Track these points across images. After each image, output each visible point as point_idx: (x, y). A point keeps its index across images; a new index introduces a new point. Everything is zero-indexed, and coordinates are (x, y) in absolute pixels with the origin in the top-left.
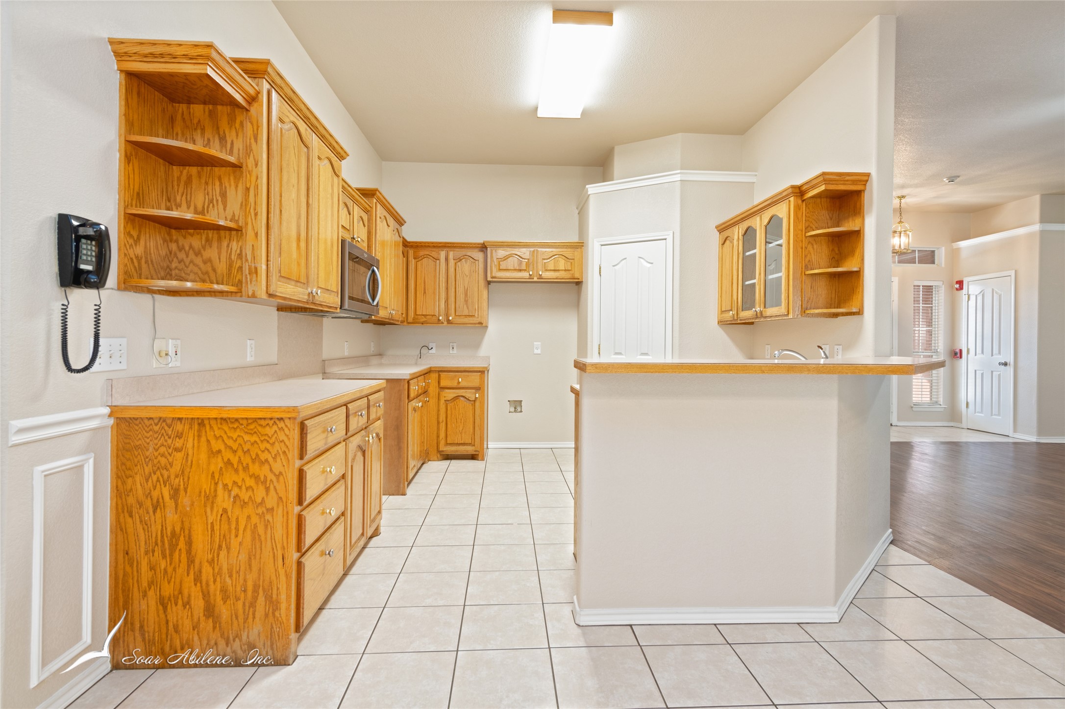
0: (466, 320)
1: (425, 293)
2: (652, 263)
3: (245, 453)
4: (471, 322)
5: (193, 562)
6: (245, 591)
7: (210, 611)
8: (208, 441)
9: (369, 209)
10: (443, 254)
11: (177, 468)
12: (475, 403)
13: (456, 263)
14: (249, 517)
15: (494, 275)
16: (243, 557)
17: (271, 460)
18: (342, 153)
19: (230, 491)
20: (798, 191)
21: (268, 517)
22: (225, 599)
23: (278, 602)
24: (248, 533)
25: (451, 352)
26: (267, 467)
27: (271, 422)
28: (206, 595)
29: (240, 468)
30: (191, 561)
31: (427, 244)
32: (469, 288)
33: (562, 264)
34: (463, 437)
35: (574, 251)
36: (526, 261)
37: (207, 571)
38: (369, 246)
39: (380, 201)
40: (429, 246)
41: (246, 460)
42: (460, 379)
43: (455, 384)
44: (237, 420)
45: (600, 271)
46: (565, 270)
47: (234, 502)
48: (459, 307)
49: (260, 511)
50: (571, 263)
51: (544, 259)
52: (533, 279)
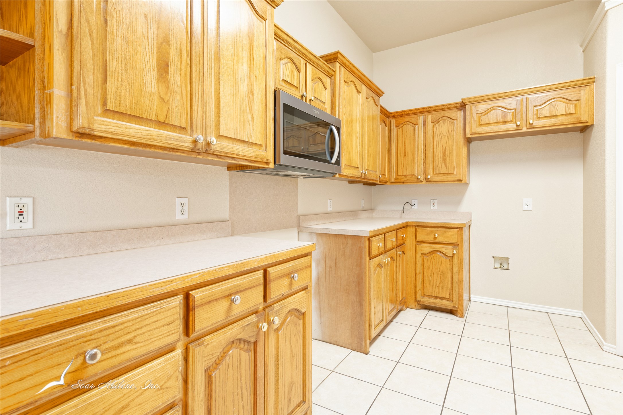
0: (445, 178)
1: (405, 155)
4: (450, 179)
9: (333, 73)
10: (421, 119)
12: (452, 259)
13: (434, 126)
15: (473, 131)
25: (432, 207)
31: (407, 113)
32: (447, 148)
33: (561, 108)
34: (440, 291)
35: (580, 91)
36: (513, 111)
38: (333, 109)
39: (342, 64)
40: (409, 114)
42: (436, 235)
43: (431, 239)
46: (566, 115)
48: (437, 166)
50: (576, 105)
51: (537, 106)
52: (522, 129)
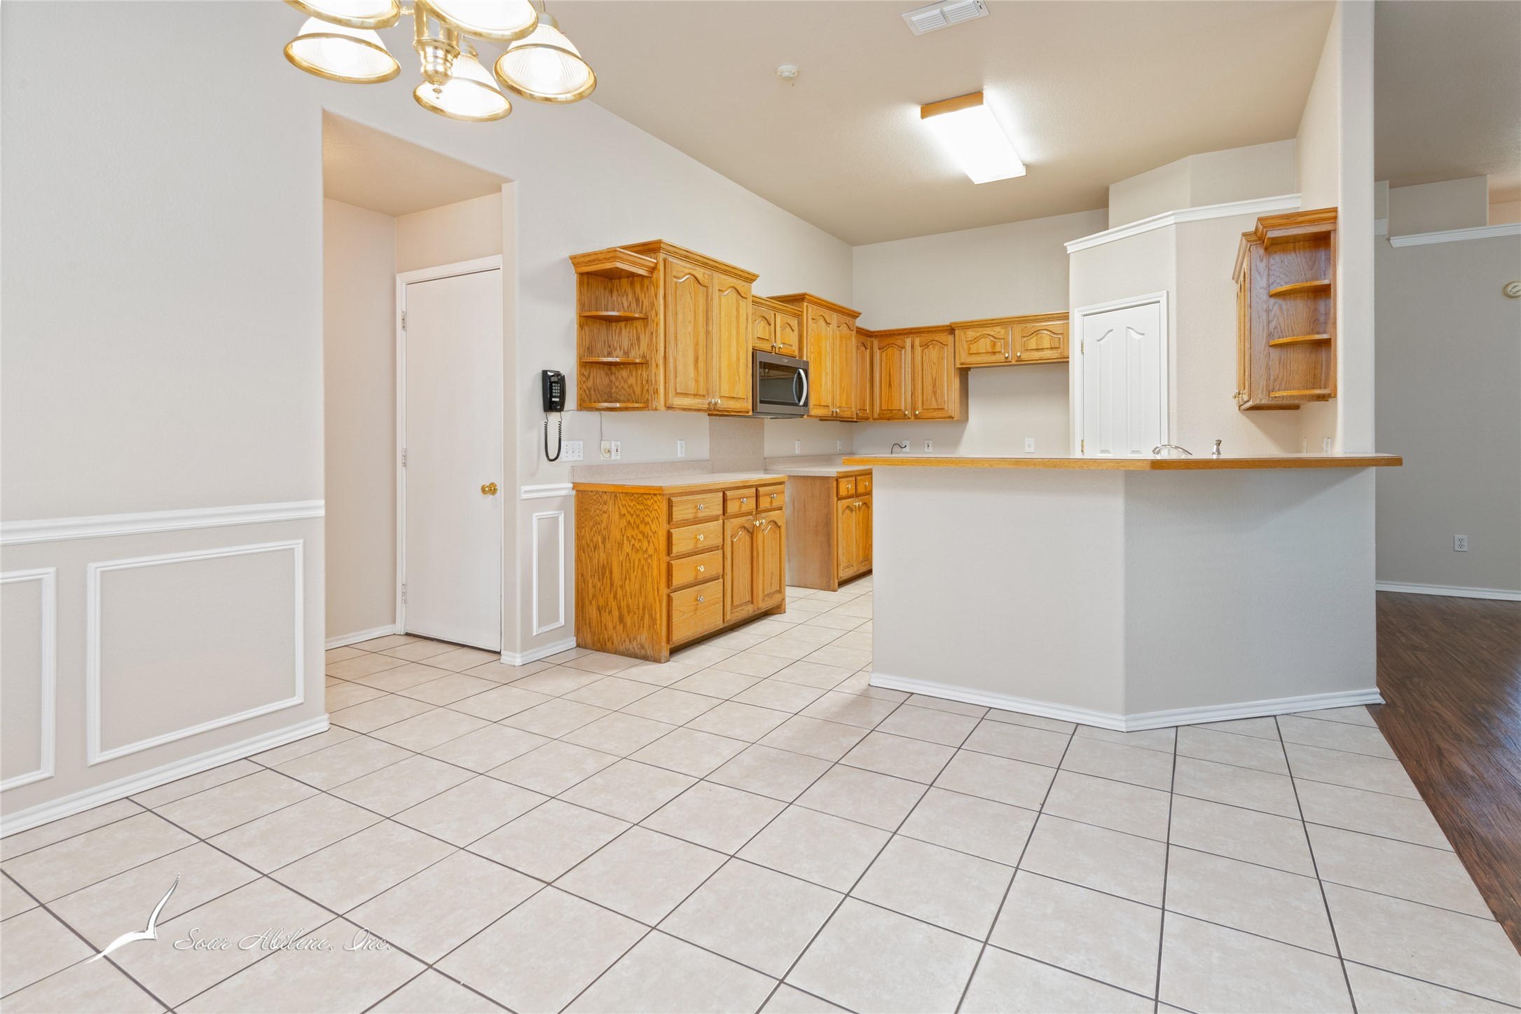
0: (935, 414)
1: (890, 385)
2: (1143, 334)
3: (637, 516)
4: (941, 415)
5: (613, 585)
6: (638, 609)
7: (621, 619)
8: (619, 507)
9: (800, 313)
10: (908, 341)
11: (604, 525)
13: (922, 351)
14: (640, 560)
15: (962, 361)
16: (637, 586)
17: (650, 522)
18: (750, 277)
19: (630, 541)
20: (1254, 238)
21: (649, 561)
22: (629, 612)
23: (656, 619)
24: (640, 570)
25: (926, 450)
26: (648, 527)
27: (650, 497)
28: (619, 608)
29: (635, 526)
30: (612, 585)
31: (891, 333)
32: (937, 378)
33: (1046, 342)
36: (1002, 341)
37: (620, 593)
38: (801, 349)
39: (811, 302)
40: (894, 334)
41: (638, 522)
44: (633, 494)
45: (1082, 348)
46: (1052, 349)
47: (632, 549)
48: (927, 400)
49: (645, 556)
51: (1024, 337)
52: (1010, 362)
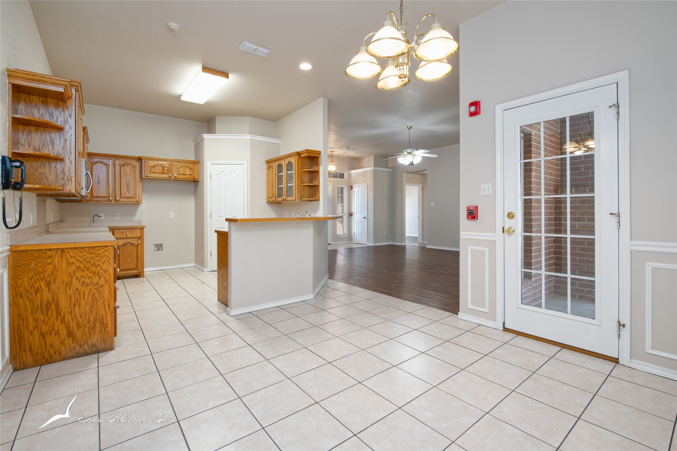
0: (128, 200)
1: (99, 183)
2: (237, 175)
3: (87, 262)
5: (60, 314)
6: (89, 323)
7: (70, 334)
8: (67, 259)
10: (111, 161)
11: (49, 272)
12: (138, 246)
13: (120, 167)
14: (90, 290)
15: (146, 175)
16: (88, 308)
17: (101, 264)
19: (80, 280)
20: (298, 154)
21: (101, 289)
22: (78, 328)
23: (107, 324)
24: (90, 297)
25: (115, 218)
26: (99, 267)
27: (101, 248)
28: (68, 328)
29: (85, 269)
30: (58, 313)
32: (130, 182)
33: (188, 171)
34: (130, 266)
35: (194, 165)
36: (167, 168)
37: (68, 317)
40: (101, 156)
41: (88, 265)
42: (128, 233)
43: (124, 236)
44: (83, 248)
45: (211, 177)
46: (190, 175)
47: (82, 285)
48: (123, 192)
49: (96, 287)
50: (193, 171)
51: (178, 168)
52: (171, 178)
